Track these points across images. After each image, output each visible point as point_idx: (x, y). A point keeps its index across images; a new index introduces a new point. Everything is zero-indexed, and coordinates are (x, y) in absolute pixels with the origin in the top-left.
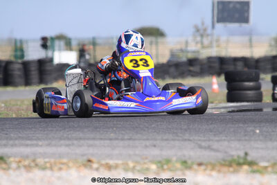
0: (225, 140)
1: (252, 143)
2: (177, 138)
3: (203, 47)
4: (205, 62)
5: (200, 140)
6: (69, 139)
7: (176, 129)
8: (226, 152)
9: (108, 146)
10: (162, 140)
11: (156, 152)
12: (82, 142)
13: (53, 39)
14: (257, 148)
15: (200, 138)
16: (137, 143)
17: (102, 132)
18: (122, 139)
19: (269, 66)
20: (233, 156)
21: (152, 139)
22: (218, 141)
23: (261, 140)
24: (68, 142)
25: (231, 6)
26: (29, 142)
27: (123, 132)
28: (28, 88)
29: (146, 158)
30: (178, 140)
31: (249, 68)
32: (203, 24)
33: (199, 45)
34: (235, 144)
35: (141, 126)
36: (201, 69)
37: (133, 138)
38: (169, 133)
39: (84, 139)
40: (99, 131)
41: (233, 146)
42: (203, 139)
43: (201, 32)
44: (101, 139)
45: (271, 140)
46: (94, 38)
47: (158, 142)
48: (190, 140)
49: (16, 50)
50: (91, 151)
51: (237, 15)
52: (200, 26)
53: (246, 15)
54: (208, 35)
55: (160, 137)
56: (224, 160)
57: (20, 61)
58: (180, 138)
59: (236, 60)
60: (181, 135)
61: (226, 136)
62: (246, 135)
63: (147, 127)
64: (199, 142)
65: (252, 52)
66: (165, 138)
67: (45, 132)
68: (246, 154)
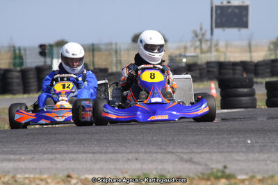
0: (207, 152)
1: (234, 155)
2: (160, 150)
3: (202, 52)
4: (205, 66)
5: (182, 153)
6: (52, 153)
7: (161, 141)
8: (206, 165)
9: (90, 160)
10: (145, 153)
11: (137, 165)
12: (65, 155)
13: (51, 46)
14: (238, 160)
15: (183, 150)
16: (120, 156)
17: (86, 145)
18: (105, 153)
19: (268, 70)
20: (212, 169)
21: (135, 152)
22: (200, 153)
23: (243, 152)
24: (51, 156)
25: (230, 10)
26: (12, 157)
27: (108, 145)
28: (26, 96)
29: (126, 172)
30: (161, 153)
31: (247, 72)
32: (201, 29)
33: (198, 50)
34: (216, 156)
35: (127, 138)
36: (201, 74)
37: (116, 151)
38: (153, 145)
39: (68, 153)
40: (84, 144)
41: (214, 158)
42: (185, 151)
43: (200, 37)
44: (85, 153)
45: (253, 151)
46: (93, 45)
47: (140, 155)
48: (173, 153)
49: (15, 58)
50: (72, 165)
51: (235, 20)
52: (198, 31)
53: (245, 19)
54: (207, 40)
55: (143, 150)
56: (203, 174)
57: (18, 69)
58: (163, 151)
59: (235, 64)
60: (164, 147)
61: (209, 148)
62: (228, 147)
63: (132, 140)
64: (181, 155)
65: (251, 57)
66: (148, 150)
67: (30, 146)
68: (225, 167)
